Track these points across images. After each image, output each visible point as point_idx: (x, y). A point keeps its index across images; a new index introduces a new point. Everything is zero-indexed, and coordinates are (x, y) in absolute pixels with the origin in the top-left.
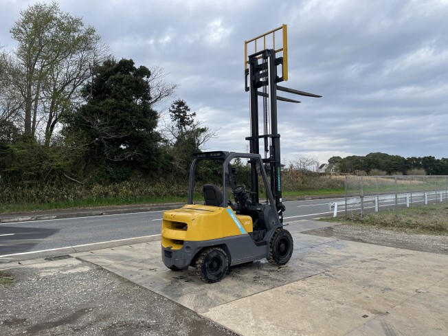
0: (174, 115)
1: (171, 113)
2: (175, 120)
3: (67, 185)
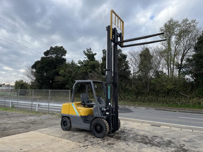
3: (180, 97)
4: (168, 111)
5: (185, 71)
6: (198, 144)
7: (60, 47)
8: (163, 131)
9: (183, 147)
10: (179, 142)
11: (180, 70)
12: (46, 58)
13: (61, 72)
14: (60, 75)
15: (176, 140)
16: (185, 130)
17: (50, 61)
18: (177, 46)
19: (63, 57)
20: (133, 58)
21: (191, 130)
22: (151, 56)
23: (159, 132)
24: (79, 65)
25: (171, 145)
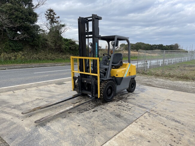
0: (47, 17)
1: (46, 16)
2: (48, 20)
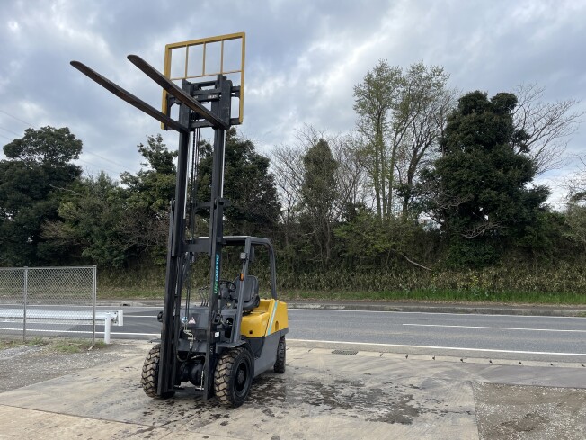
3: (408, 271)
4: (377, 309)
5: (418, 201)
6: (445, 392)
7: (60, 131)
8: (363, 366)
9: (409, 404)
10: (400, 391)
11: (406, 200)
12: (12, 163)
13: (65, 208)
14: (63, 220)
15: (393, 386)
16: (415, 357)
17: (27, 175)
18: (399, 135)
19: (72, 162)
20: (285, 168)
21: (430, 358)
22: (334, 162)
23: (352, 369)
24: (125, 187)
25: (380, 400)
